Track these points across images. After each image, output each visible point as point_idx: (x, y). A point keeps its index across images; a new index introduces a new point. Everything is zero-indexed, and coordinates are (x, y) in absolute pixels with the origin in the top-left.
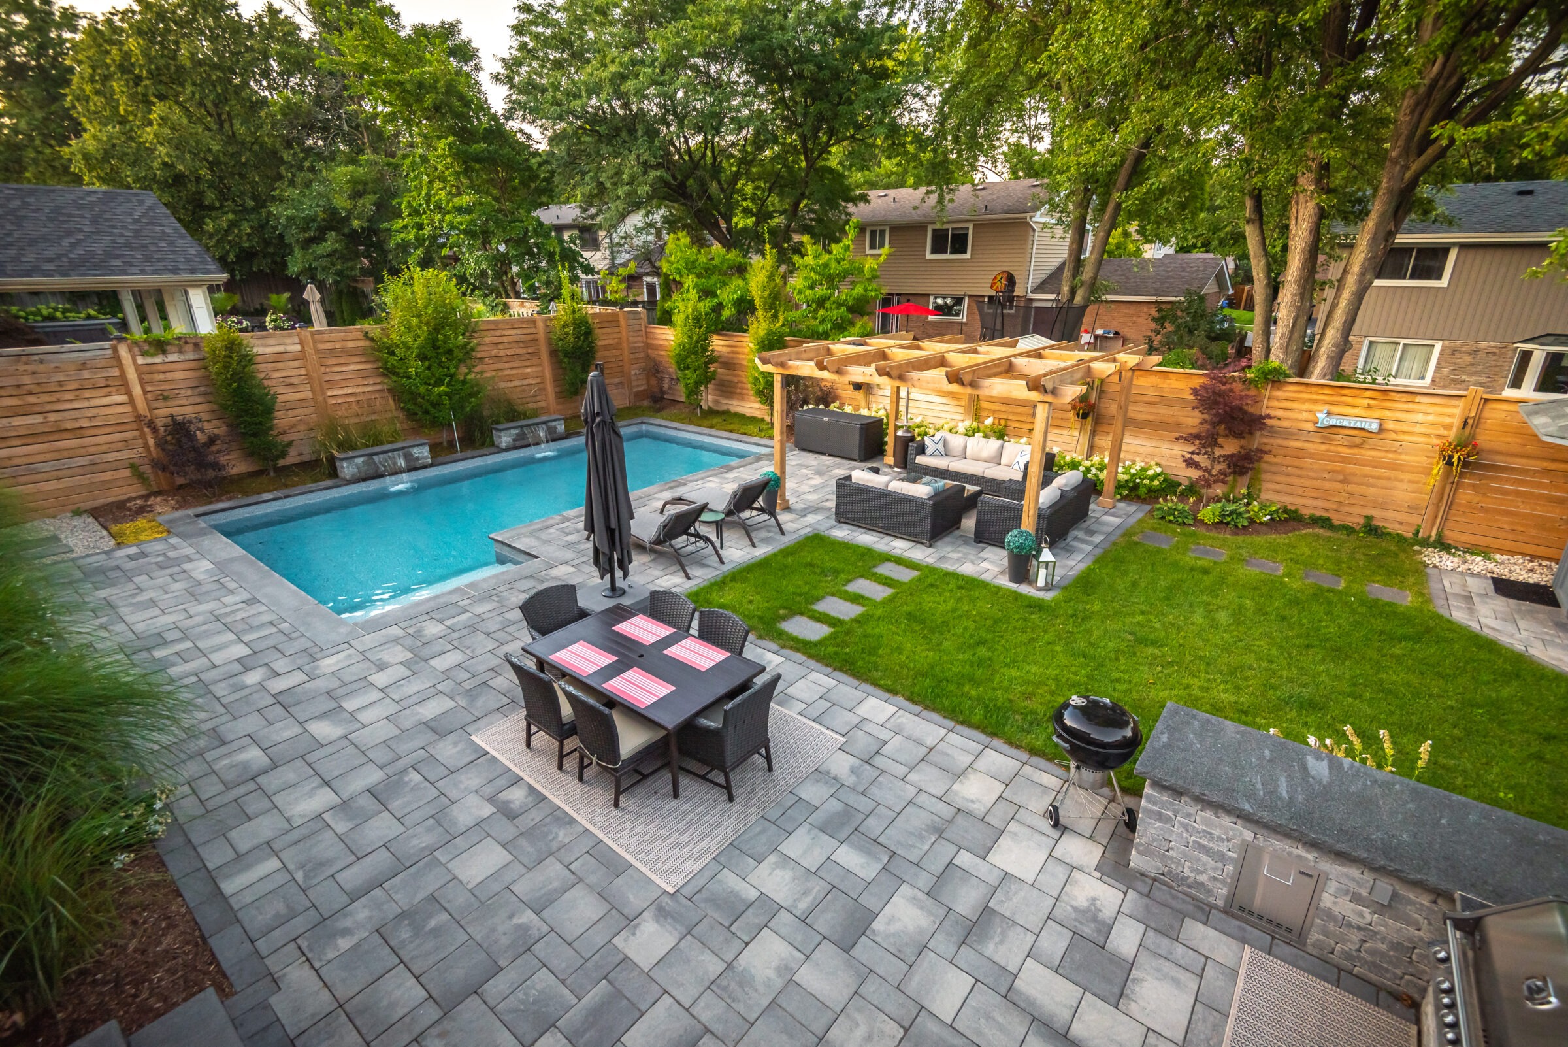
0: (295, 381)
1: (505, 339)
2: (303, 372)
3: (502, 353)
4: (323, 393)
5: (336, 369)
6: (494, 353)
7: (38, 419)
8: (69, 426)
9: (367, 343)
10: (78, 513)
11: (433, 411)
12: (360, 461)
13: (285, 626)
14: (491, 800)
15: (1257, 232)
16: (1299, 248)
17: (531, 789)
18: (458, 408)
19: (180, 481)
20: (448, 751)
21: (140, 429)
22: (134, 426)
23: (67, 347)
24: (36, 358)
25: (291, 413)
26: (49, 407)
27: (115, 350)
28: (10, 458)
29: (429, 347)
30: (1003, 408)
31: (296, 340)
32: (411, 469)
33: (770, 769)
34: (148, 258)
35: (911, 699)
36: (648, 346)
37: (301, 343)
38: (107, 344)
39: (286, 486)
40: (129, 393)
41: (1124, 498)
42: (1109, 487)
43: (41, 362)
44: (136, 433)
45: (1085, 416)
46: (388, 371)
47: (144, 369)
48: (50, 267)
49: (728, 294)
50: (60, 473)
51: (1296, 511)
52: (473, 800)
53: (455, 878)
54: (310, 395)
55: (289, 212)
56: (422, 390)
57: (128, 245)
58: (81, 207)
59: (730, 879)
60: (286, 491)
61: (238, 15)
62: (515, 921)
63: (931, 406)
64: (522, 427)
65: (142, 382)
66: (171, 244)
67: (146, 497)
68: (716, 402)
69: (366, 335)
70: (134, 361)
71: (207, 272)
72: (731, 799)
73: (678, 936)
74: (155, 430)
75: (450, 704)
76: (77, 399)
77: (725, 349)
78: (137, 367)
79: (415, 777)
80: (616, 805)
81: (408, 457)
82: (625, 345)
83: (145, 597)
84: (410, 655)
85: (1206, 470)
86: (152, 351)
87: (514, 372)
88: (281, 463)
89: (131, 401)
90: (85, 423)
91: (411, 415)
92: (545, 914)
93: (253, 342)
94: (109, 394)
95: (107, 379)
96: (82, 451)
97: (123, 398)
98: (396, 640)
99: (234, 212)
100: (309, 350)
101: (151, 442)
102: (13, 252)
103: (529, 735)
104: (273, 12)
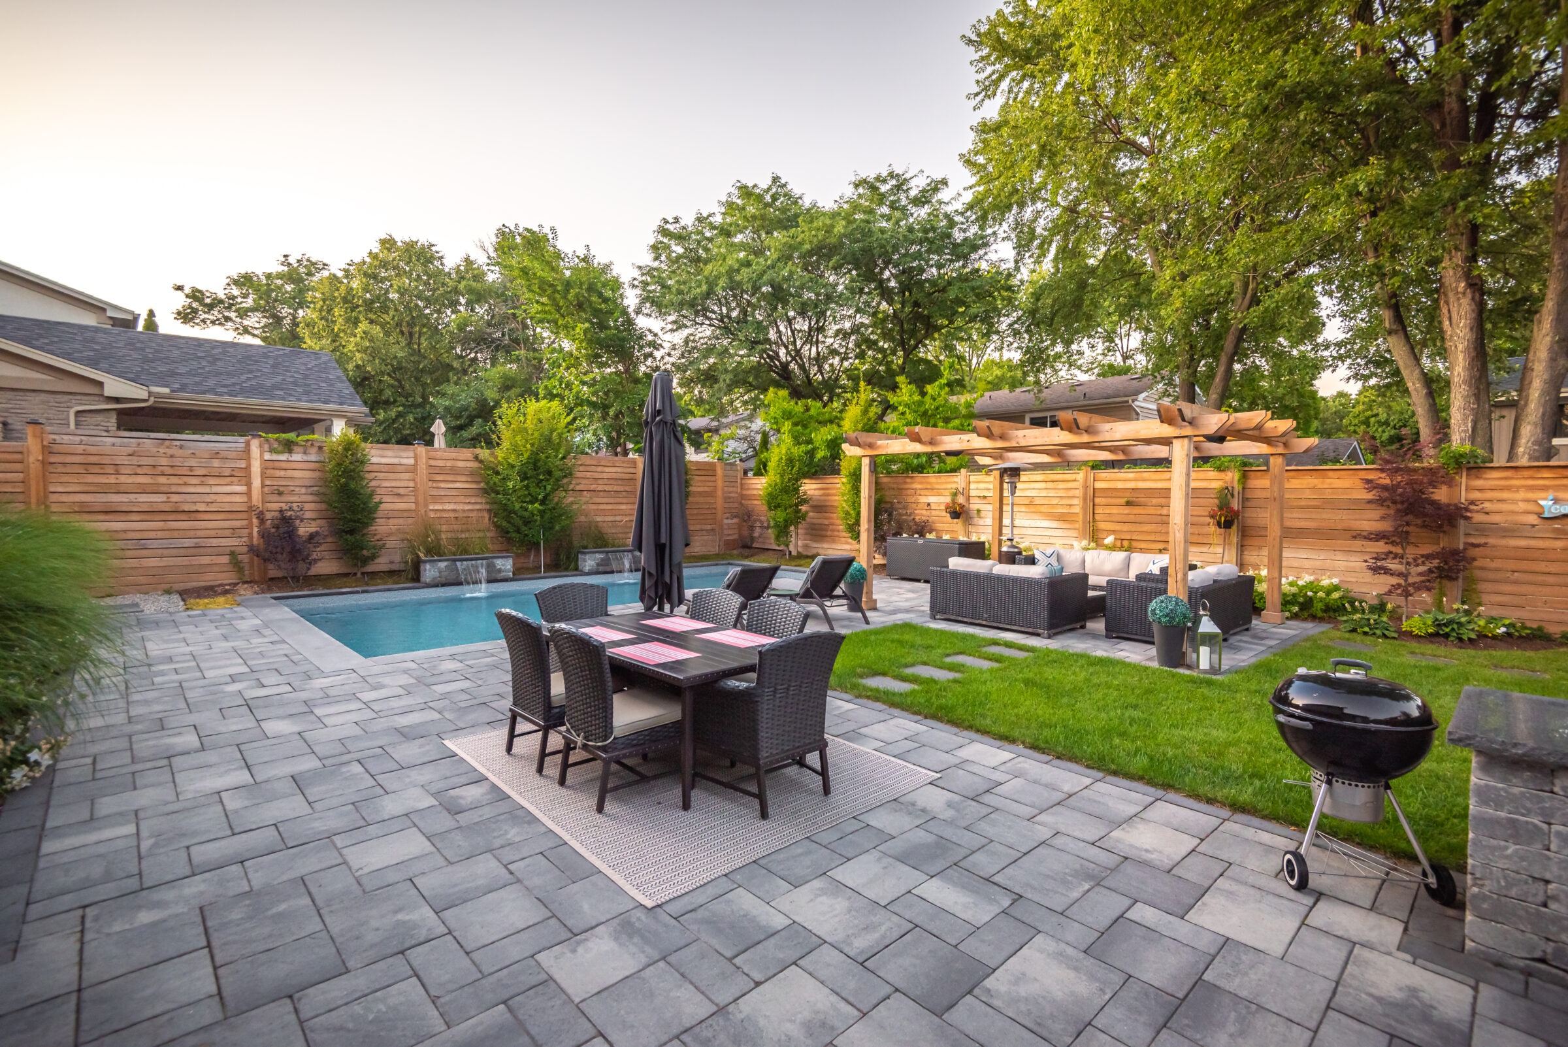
0: (402, 491)
1: (605, 476)
2: (411, 484)
3: (600, 488)
4: (426, 505)
5: (443, 485)
6: (593, 487)
7: (163, 498)
8: (186, 508)
9: (476, 465)
10: (168, 592)
11: (524, 528)
12: (443, 565)
13: (296, 658)
14: (434, 795)
15: (1403, 341)
16: (1461, 347)
17: (494, 787)
18: (548, 527)
19: (273, 572)
20: (408, 752)
21: (249, 519)
22: (244, 516)
23: (206, 437)
24: (178, 443)
25: (392, 521)
26: (174, 489)
27: (248, 444)
28: (125, 531)
29: (531, 466)
30: (1125, 527)
31: (412, 454)
32: (490, 581)
33: (827, 791)
34: (307, 393)
35: (1034, 747)
36: (743, 497)
37: (415, 458)
38: (242, 439)
39: (367, 585)
40: (249, 485)
41: (1295, 617)
42: (1273, 600)
43: (181, 447)
44: (245, 523)
45: (1228, 525)
46: (490, 490)
47: (271, 465)
48: (225, 390)
49: (821, 436)
50: (165, 552)
51: (1540, 629)
52: (417, 792)
53: (345, 863)
54: (413, 506)
55: (447, 403)
56: (517, 506)
57: (295, 383)
58: (269, 357)
59: (745, 901)
60: (366, 588)
61: (442, 264)
62: (400, 916)
63: (1040, 532)
64: (607, 552)
65: (263, 476)
66: (332, 385)
67: (236, 584)
68: (806, 546)
69: (476, 458)
70: (261, 455)
71: (353, 405)
72: (764, 815)
73: (644, 960)
74: (262, 521)
75: (435, 716)
76: (202, 484)
77: (817, 493)
78: (263, 461)
79: (357, 768)
80: (600, 809)
81: (491, 568)
82: (719, 493)
83: (182, 636)
84: (413, 681)
85: (1400, 575)
86: (280, 448)
87: (610, 507)
88: (370, 568)
89: (249, 494)
90: (202, 507)
91: (503, 533)
92: (446, 915)
93: (373, 452)
94: (231, 484)
95: (233, 469)
96: (192, 534)
97: (243, 489)
98: (405, 671)
99: (403, 405)
100: (422, 466)
101: (256, 530)
102: (197, 379)
103: (512, 736)
104: (468, 261)
